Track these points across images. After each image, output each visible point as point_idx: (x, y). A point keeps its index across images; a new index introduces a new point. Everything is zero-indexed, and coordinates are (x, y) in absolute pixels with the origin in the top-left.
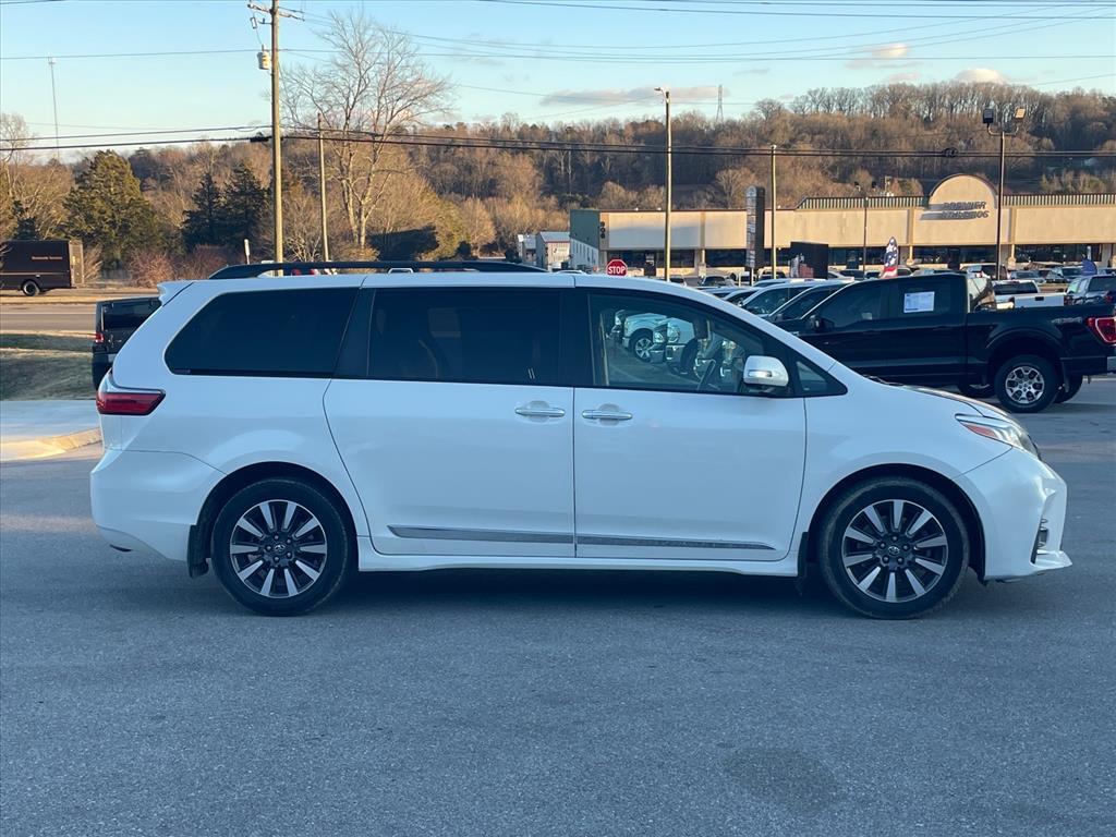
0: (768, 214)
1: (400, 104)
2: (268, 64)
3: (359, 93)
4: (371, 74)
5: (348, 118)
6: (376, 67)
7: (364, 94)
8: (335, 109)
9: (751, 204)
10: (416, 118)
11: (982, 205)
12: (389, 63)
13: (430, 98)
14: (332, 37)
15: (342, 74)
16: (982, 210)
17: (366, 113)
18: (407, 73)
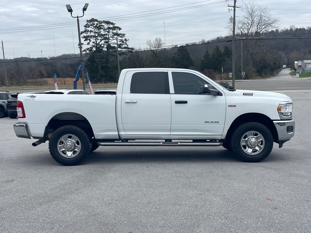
1: (263, 27)
2: (232, 21)
3: (251, 25)
4: (255, 19)
5: (248, 32)
6: (257, 17)
7: (253, 25)
8: (244, 29)
10: (268, 30)
12: (261, 16)
13: (273, 25)
14: (244, 10)
15: (247, 20)
17: (253, 30)
18: (266, 18)
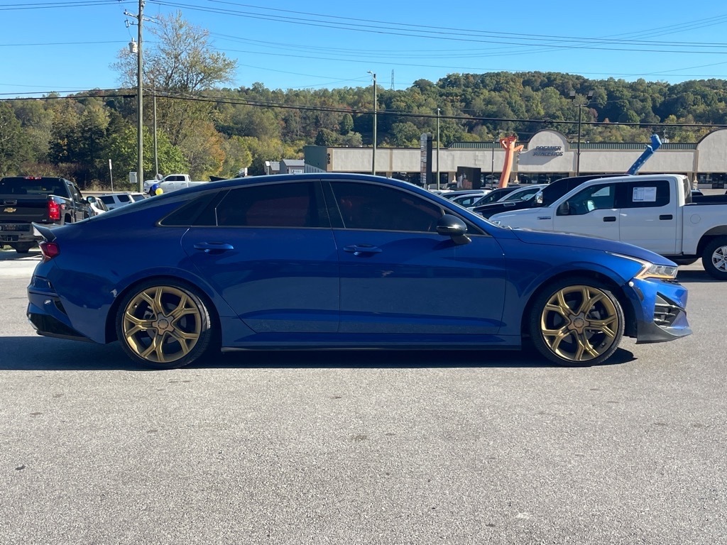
0: (434, 152)
2: (135, 50)
9: (423, 145)
11: (559, 148)
14: (158, 32)
16: (558, 151)
